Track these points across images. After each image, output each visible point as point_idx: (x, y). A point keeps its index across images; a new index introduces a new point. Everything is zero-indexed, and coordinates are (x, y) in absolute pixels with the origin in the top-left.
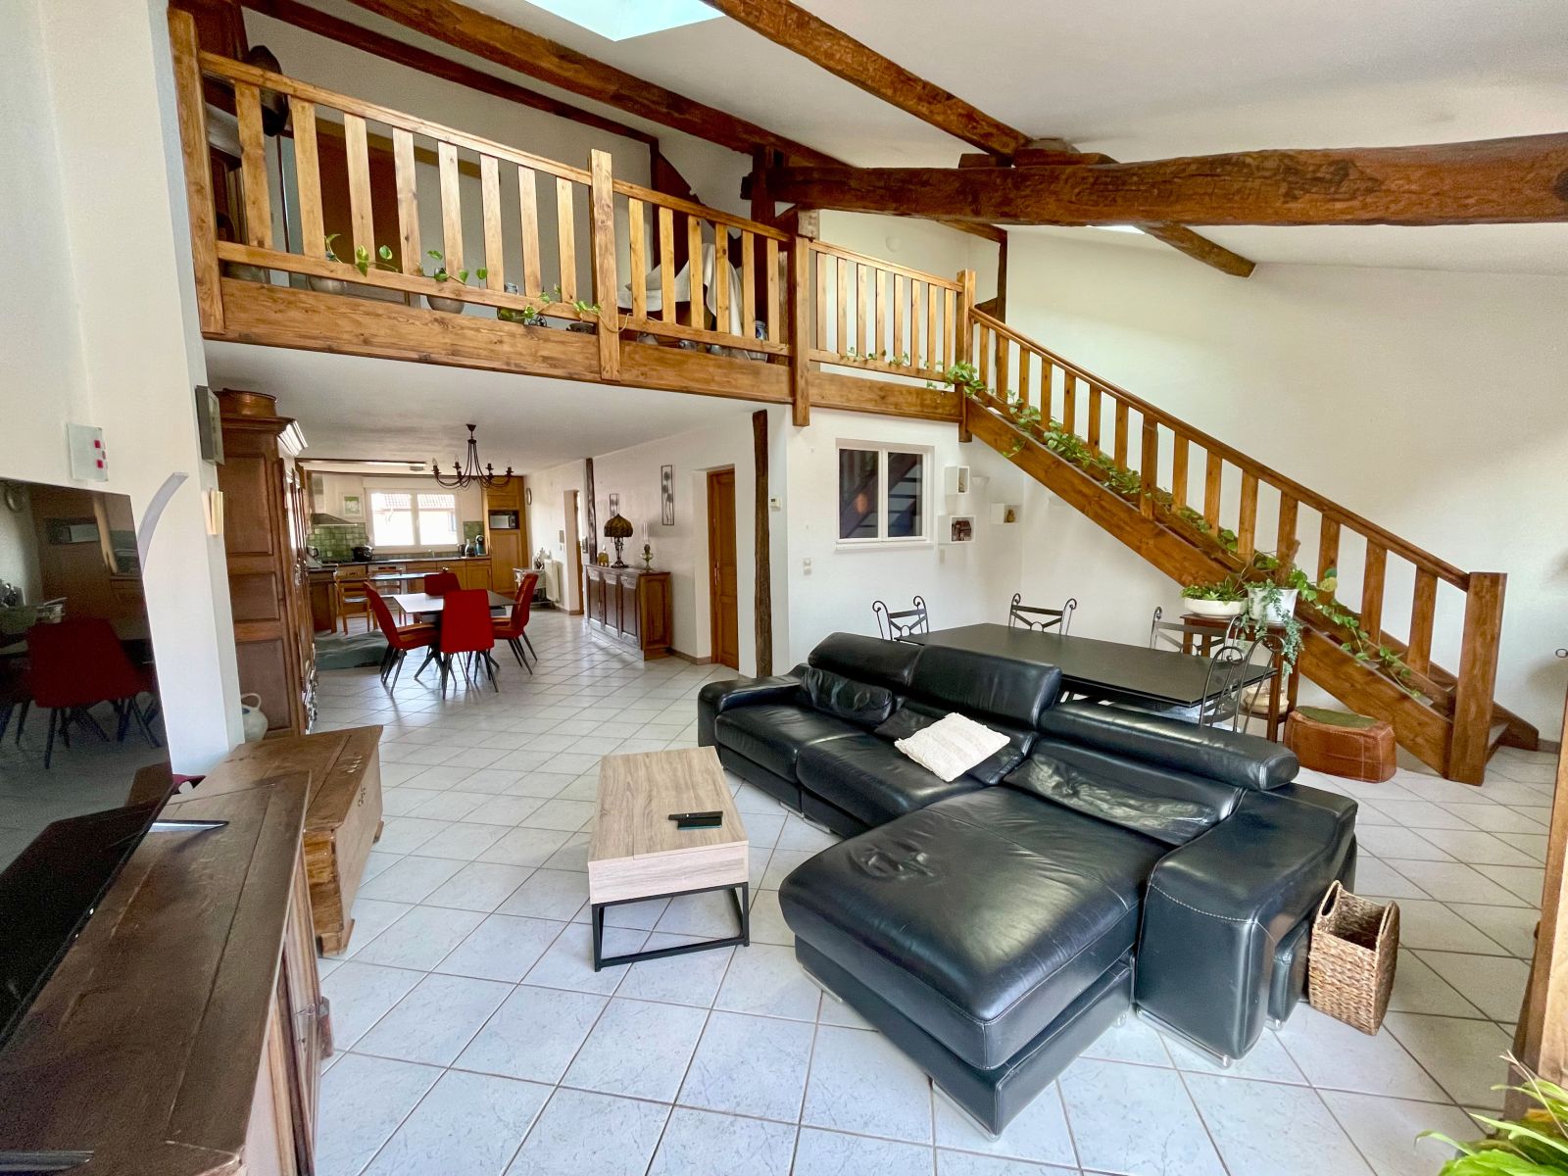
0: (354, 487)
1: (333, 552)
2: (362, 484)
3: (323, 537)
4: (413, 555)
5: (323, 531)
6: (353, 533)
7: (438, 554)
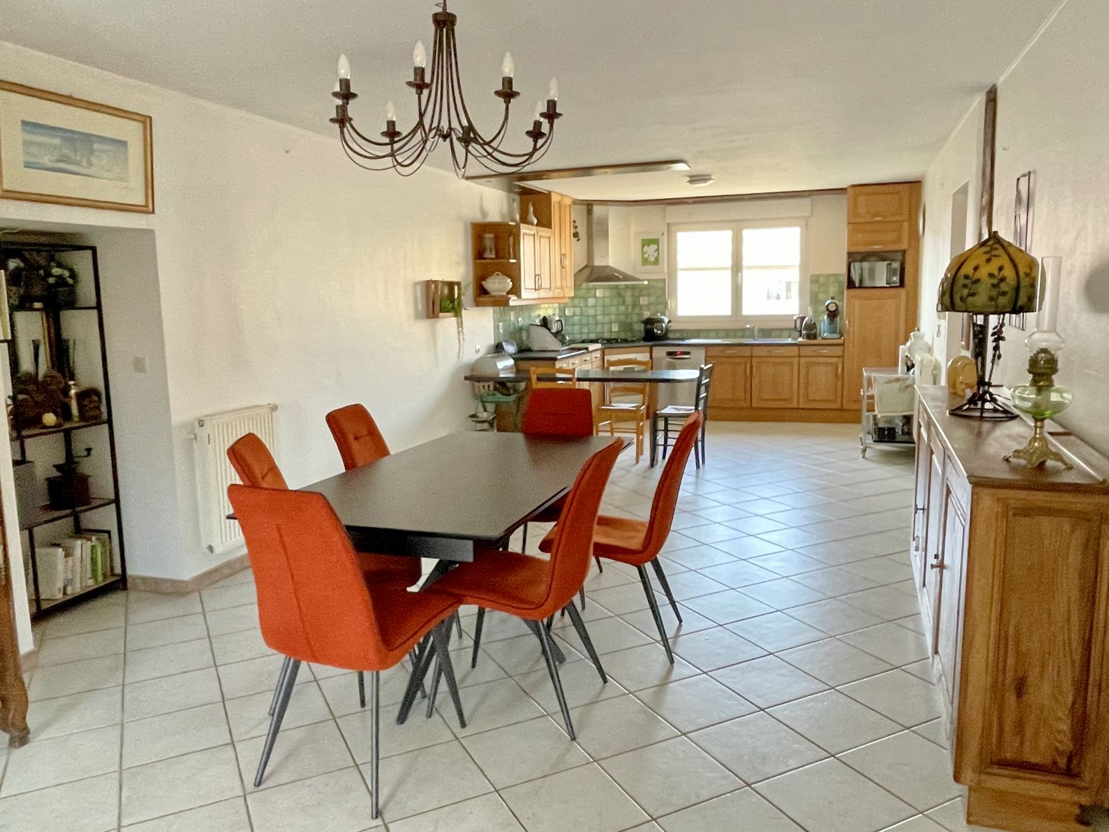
0: (653, 223)
1: (621, 324)
2: (664, 217)
3: (607, 301)
4: (727, 333)
5: (607, 293)
6: (649, 295)
7: (766, 333)
